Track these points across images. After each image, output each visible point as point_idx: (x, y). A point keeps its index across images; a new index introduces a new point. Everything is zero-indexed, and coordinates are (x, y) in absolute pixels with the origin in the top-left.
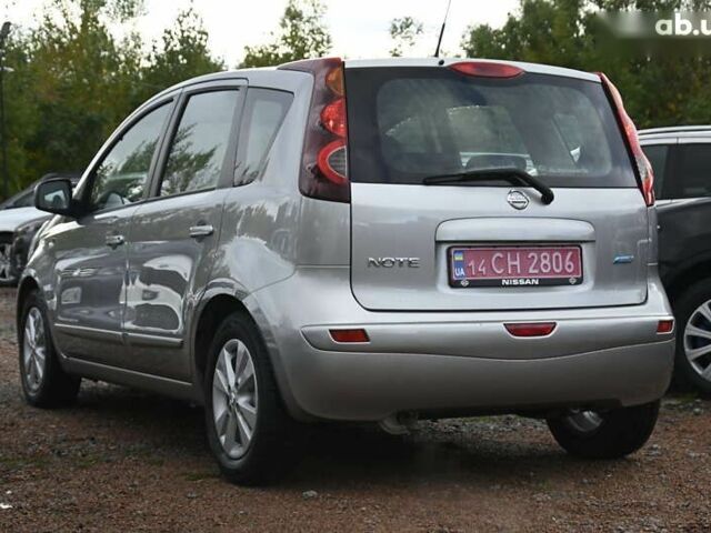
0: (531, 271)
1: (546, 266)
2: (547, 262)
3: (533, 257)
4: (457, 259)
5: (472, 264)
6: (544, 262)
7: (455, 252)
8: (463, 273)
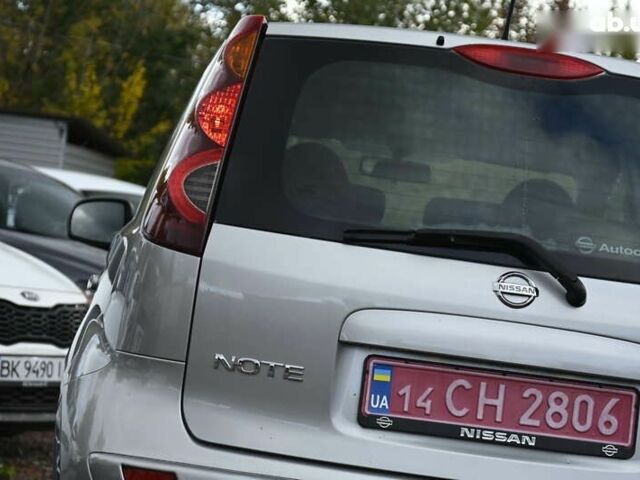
0: (525, 420)
1: (557, 416)
2: (562, 409)
3: (533, 396)
4: (377, 377)
5: (406, 390)
6: (554, 408)
7: (377, 366)
8: (385, 403)
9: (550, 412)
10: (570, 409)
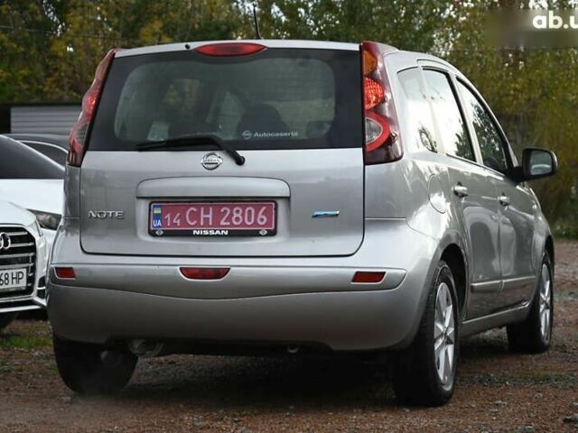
0: (222, 223)
2: (239, 215)
4: (155, 212)
5: (168, 216)
6: (235, 215)
7: (154, 206)
9: (234, 218)
10: (243, 215)
